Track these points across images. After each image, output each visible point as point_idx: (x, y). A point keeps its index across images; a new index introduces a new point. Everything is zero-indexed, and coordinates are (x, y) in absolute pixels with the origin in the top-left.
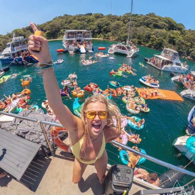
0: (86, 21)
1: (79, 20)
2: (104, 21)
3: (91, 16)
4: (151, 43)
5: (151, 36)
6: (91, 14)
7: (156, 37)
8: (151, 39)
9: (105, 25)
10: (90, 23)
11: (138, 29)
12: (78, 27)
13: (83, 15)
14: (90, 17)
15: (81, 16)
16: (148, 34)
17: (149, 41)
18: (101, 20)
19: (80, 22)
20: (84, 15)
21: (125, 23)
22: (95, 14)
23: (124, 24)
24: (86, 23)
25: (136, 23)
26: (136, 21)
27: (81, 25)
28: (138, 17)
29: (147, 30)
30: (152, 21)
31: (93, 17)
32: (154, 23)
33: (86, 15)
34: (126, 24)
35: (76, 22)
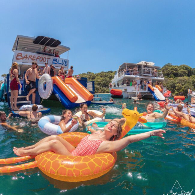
1: (102, 77)
3: (112, 73)
4: (177, 92)
5: (176, 85)
7: (181, 86)
8: (176, 88)
12: (101, 83)
13: (105, 72)
15: (103, 73)
16: (172, 84)
17: (175, 90)
19: (102, 78)
24: (108, 79)
27: (104, 81)
29: (170, 80)
30: (172, 70)
32: (175, 72)
35: (99, 78)
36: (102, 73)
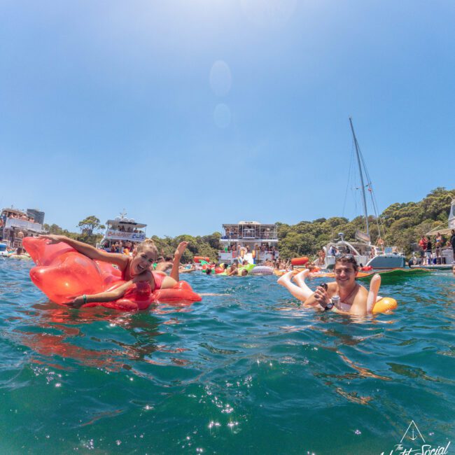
0: (313, 234)
1: (300, 232)
2: (348, 229)
3: (324, 223)
6: (322, 220)
9: (351, 237)
10: (320, 236)
11: (416, 229)
13: (307, 222)
14: (322, 225)
18: (342, 228)
19: (299, 235)
20: (310, 223)
21: (390, 226)
22: (331, 219)
23: (387, 229)
24: (312, 237)
25: (411, 220)
26: (409, 215)
27: (303, 240)
28: (412, 205)
31: (327, 226)
33: (314, 222)
34: (392, 227)
35: (294, 236)
36: (303, 223)
